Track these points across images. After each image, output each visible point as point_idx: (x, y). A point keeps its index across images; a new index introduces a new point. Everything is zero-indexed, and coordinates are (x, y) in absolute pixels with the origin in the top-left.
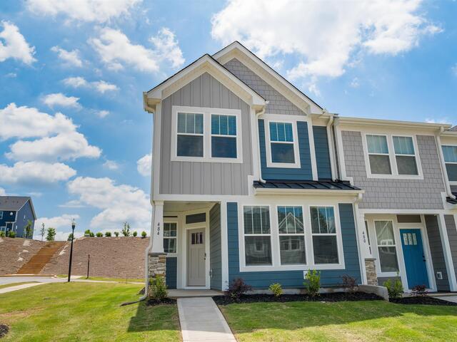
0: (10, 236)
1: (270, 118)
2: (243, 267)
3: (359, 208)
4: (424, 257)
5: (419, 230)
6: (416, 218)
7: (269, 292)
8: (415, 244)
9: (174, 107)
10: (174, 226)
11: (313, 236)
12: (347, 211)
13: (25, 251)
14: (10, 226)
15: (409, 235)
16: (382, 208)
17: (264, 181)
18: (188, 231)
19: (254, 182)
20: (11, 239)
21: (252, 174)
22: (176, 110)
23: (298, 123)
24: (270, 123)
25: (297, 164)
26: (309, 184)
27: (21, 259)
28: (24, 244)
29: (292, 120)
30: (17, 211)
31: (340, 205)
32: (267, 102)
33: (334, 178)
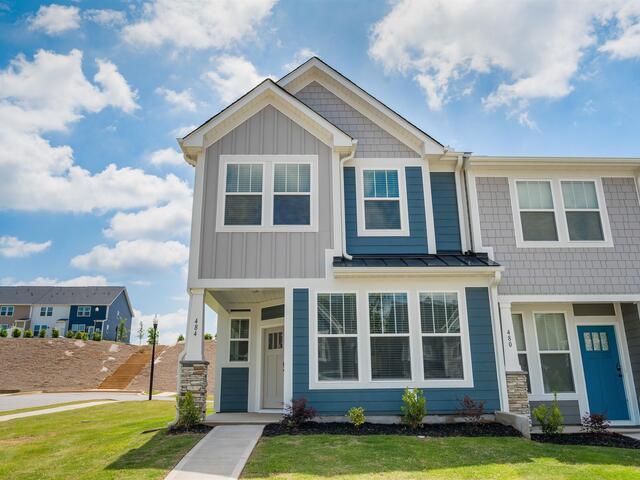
0: (94, 339)
1: (364, 165)
2: (315, 382)
3: (499, 294)
4: (619, 369)
5: (612, 327)
6: (606, 309)
7: (347, 419)
8: (605, 348)
9: (222, 157)
10: (245, 323)
11: (423, 338)
12: (478, 299)
13: (110, 358)
14: (99, 326)
15: (595, 335)
16: (541, 294)
17: (350, 257)
18: (265, 330)
19: (335, 258)
20: (96, 342)
21: (331, 247)
22: (225, 161)
23: (408, 169)
24: (365, 172)
25: (404, 230)
26: (422, 259)
27: (105, 369)
28: (111, 350)
29: (399, 165)
30: (108, 305)
31: (468, 290)
32: (355, 141)
33: (465, 249)
